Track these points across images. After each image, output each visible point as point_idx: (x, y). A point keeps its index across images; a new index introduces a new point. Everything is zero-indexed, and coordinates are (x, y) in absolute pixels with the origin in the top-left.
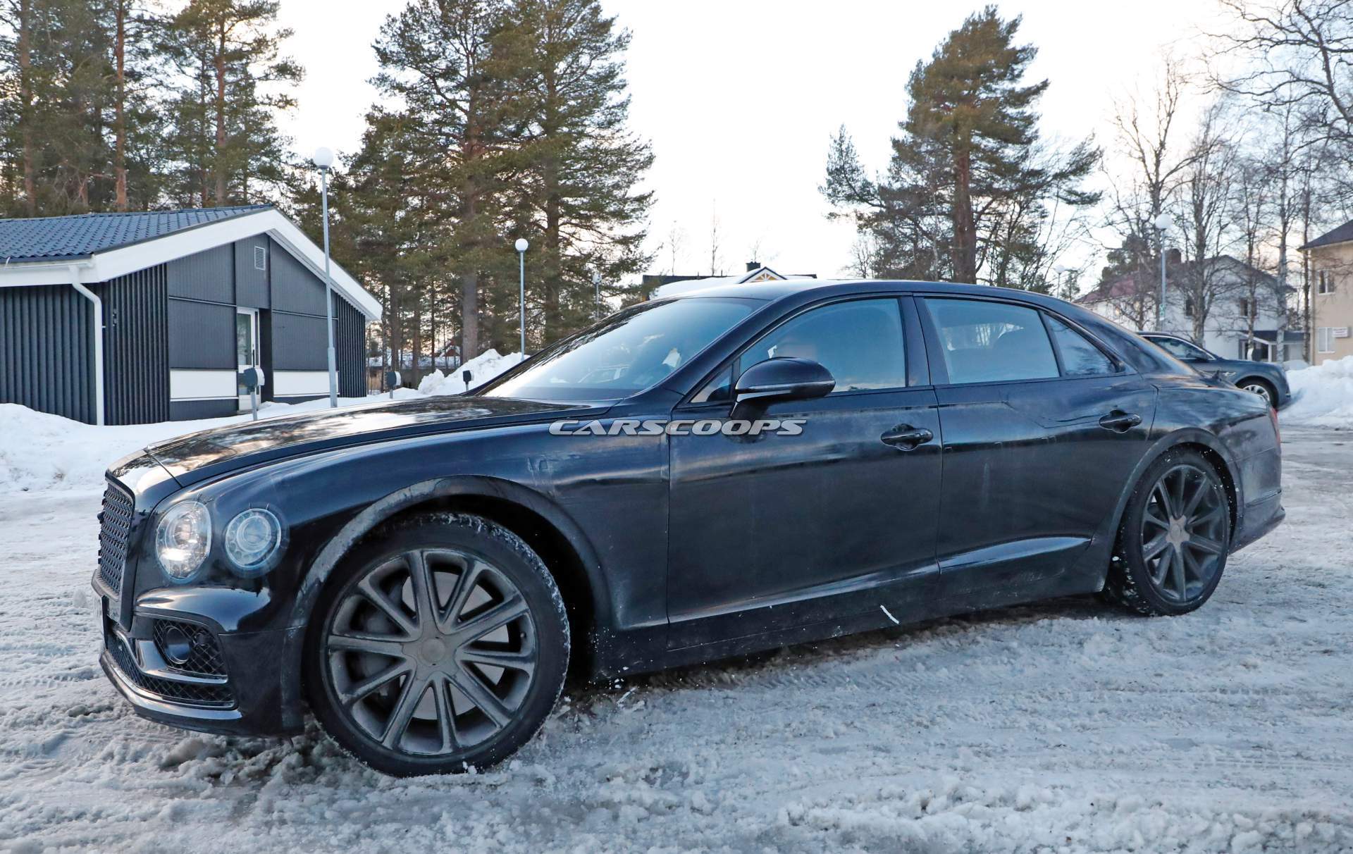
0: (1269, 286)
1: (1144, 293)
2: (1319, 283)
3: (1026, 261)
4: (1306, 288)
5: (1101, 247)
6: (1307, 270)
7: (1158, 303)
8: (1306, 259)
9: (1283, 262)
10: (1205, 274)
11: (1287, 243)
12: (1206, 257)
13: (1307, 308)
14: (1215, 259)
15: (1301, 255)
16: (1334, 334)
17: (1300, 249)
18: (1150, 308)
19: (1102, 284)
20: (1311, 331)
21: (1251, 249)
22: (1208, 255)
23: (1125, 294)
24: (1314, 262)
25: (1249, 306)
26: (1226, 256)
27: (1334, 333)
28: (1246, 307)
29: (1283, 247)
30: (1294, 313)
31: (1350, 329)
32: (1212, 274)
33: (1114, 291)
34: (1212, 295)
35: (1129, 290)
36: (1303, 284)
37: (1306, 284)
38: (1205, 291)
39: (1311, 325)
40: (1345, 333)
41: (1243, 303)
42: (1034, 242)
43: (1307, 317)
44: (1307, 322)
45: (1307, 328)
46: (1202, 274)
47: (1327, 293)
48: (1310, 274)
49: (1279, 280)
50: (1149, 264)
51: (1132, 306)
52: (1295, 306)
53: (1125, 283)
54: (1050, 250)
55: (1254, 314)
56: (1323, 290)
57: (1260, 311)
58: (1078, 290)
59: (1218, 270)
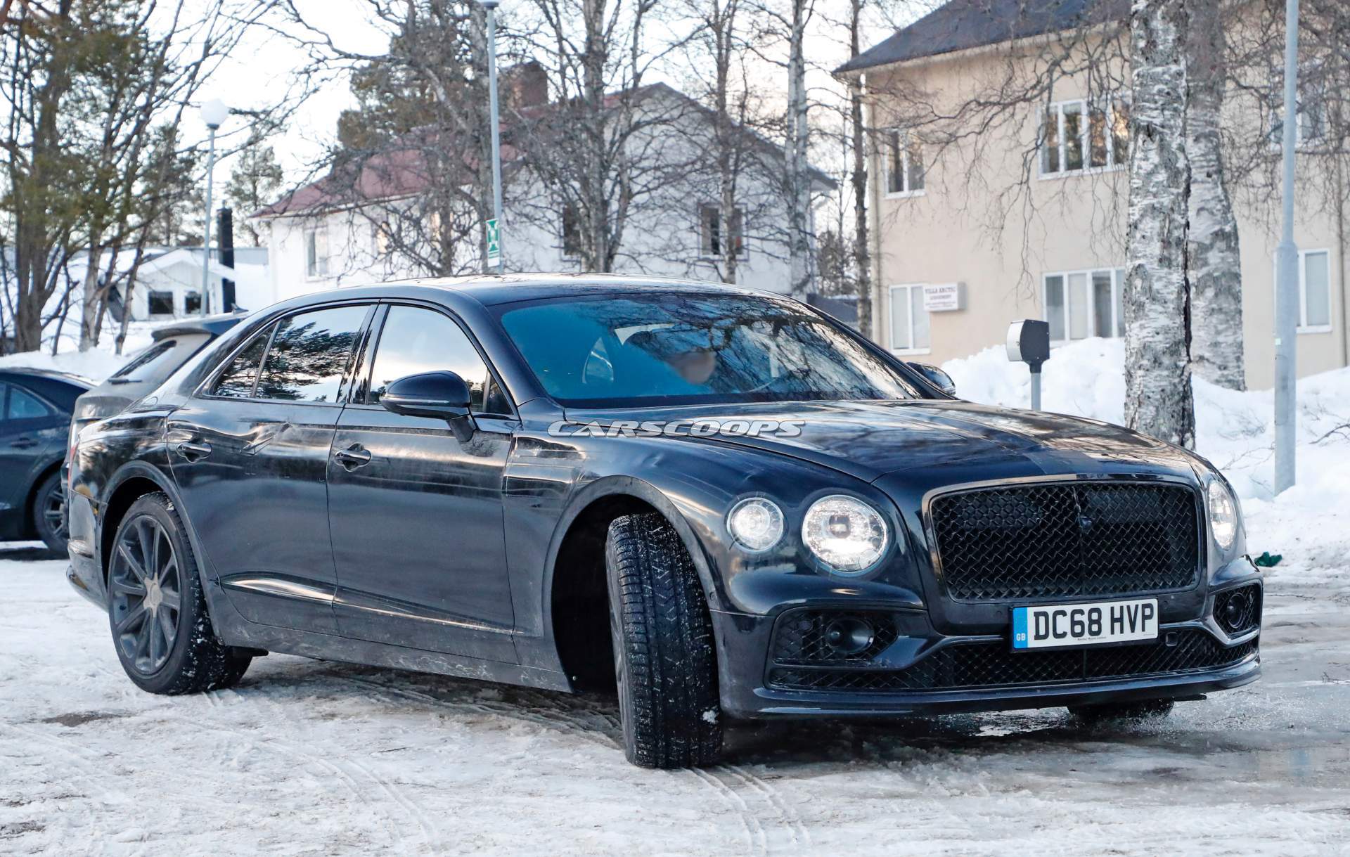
0: (765, 170)
1: (452, 190)
2: (887, 163)
3: (119, 82)
4: (859, 180)
5: (326, 50)
6: (858, 128)
7: (485, 214)
8: (856, 101)
9: (798, 106)
10: (608, 135)
11: (806, 54)
12: (608, 91)
13: (862, 232)
14: (632, 96)
15: (842, 88)
16: (928, 302)
17: (838, 74)
18: (465, 232)
19: (340, 159)
20: (873, 295)
21: (723, 67)
22: (613, 82)
23: (401, 189)
24: (873, 105)
25: (723, 227)
26: (659, 86)
27: (927, 298)
28: (715, 225)
29: (797, 65)
30: (832, 245)
31: (963, 290)
32: (624, 137)
33: (369, 183)
34: (627, 195)
35: (408, 177)
36: (851, 168)
37: (859, 165)
38: (608, 184)
39: (872, 274)
40: (953, 302)
41: (709, 216)
42: (136, 29)
43: (862, 258)
44: (864, 271)
45: (864, 283)
46: (597, 137)
47: (906, 192)
48: (866, 139)
49: (791, 153)
50: (459, 104)
51: (417, 223)
52: (834, 227)
53: (399, 157)
54: (180, 55)
55: (736, 248)
56: (897, 186)
57: (751, 240)
58: (276, 175)
59: (638, 125)
